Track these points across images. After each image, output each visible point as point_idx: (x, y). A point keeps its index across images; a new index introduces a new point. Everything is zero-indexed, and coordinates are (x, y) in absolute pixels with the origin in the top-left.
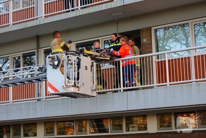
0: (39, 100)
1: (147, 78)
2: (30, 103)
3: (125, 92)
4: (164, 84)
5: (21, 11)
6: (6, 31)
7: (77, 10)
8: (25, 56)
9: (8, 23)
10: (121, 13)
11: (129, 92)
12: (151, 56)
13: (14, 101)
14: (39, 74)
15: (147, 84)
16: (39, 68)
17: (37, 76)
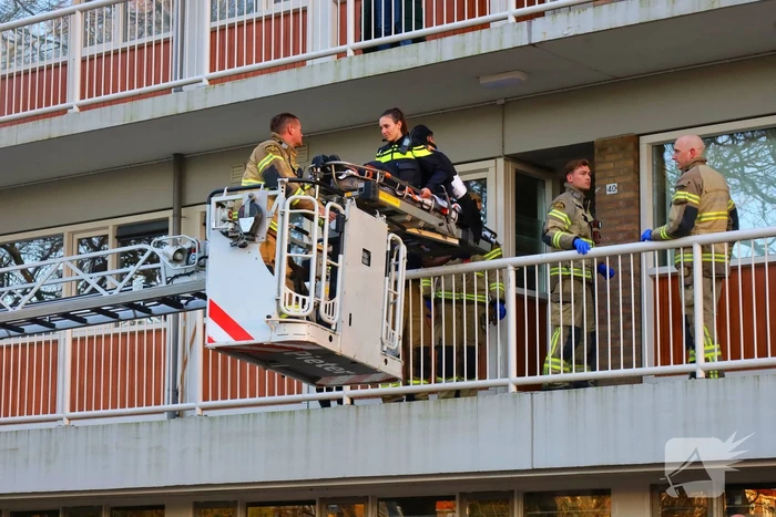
0: (176, 414)
1: (616, 339)
2: (141, 427)
3: (527, 396)
4: (684, 367)
5: (116, 53)
6: (55, 134)
7: (343, 59)
8: (124, 236)
9: (64, 101)
10: (517, 76)
11: (539, 395)
12: (634, 254)
13: (77, 413)
14: (176, 276)
15: (616, 366)
16: (179, 251)
17: (168, 283)
